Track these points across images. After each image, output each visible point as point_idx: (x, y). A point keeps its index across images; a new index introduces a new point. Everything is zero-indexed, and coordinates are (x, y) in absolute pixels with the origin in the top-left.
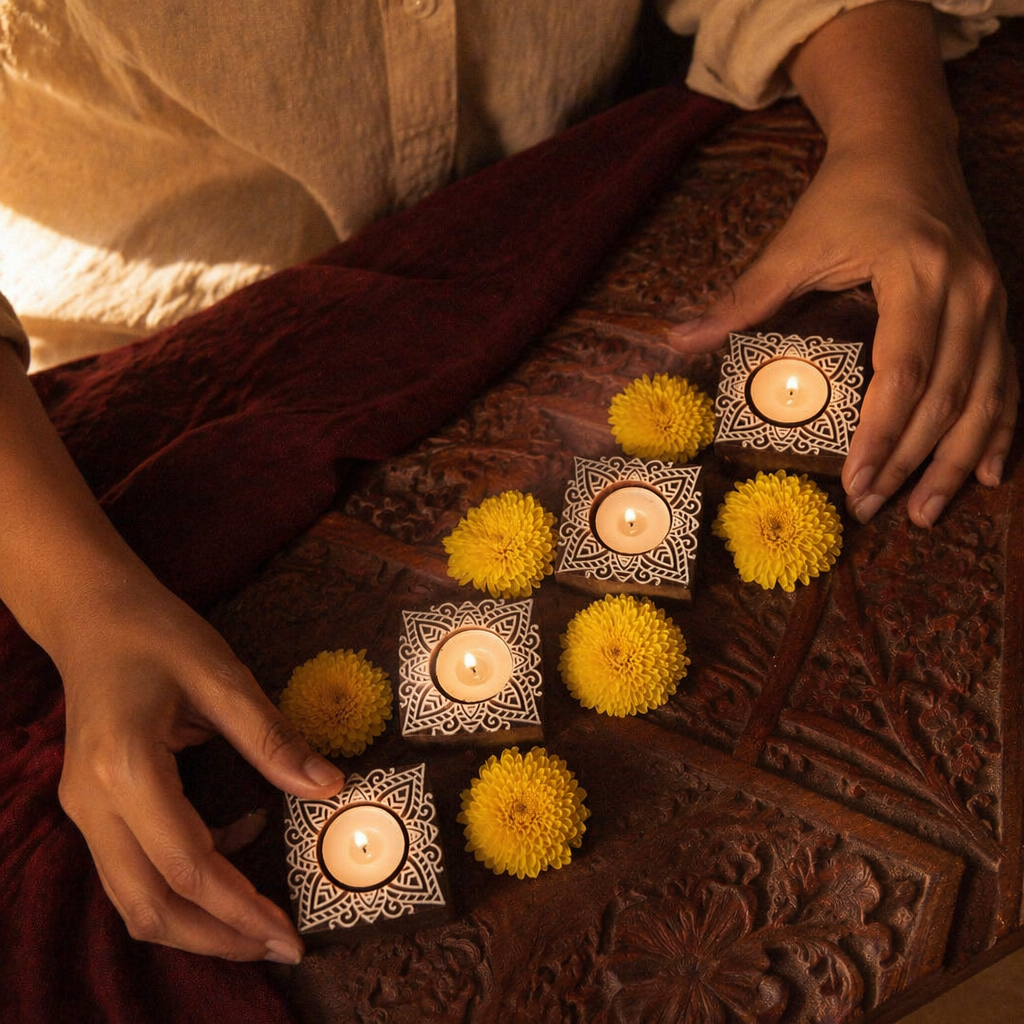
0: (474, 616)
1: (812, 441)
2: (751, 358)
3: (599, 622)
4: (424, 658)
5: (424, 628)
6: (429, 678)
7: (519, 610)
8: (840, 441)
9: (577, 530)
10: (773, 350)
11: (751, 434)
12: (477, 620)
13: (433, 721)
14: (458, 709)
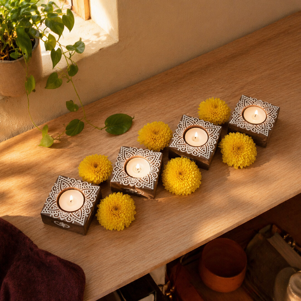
0: (142, 153)
1: (258, 130)
2: (246, 103)
3: (177, 163)
4: (124, 161)
5: (126, 153)
6: (124, 168)
7: (156, 155)
8: (266, 132)
9: (179, 136)
10: (254, 103)
11: (241, 124)
12: (143, 155)
13: (121, 180)
14: (130, 178)
